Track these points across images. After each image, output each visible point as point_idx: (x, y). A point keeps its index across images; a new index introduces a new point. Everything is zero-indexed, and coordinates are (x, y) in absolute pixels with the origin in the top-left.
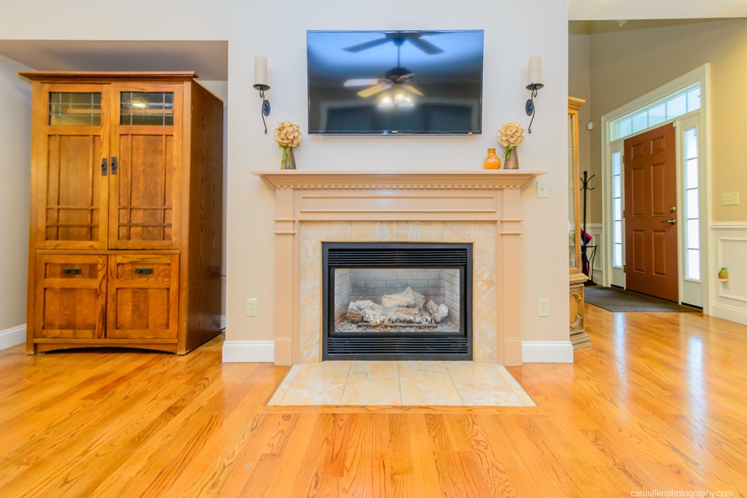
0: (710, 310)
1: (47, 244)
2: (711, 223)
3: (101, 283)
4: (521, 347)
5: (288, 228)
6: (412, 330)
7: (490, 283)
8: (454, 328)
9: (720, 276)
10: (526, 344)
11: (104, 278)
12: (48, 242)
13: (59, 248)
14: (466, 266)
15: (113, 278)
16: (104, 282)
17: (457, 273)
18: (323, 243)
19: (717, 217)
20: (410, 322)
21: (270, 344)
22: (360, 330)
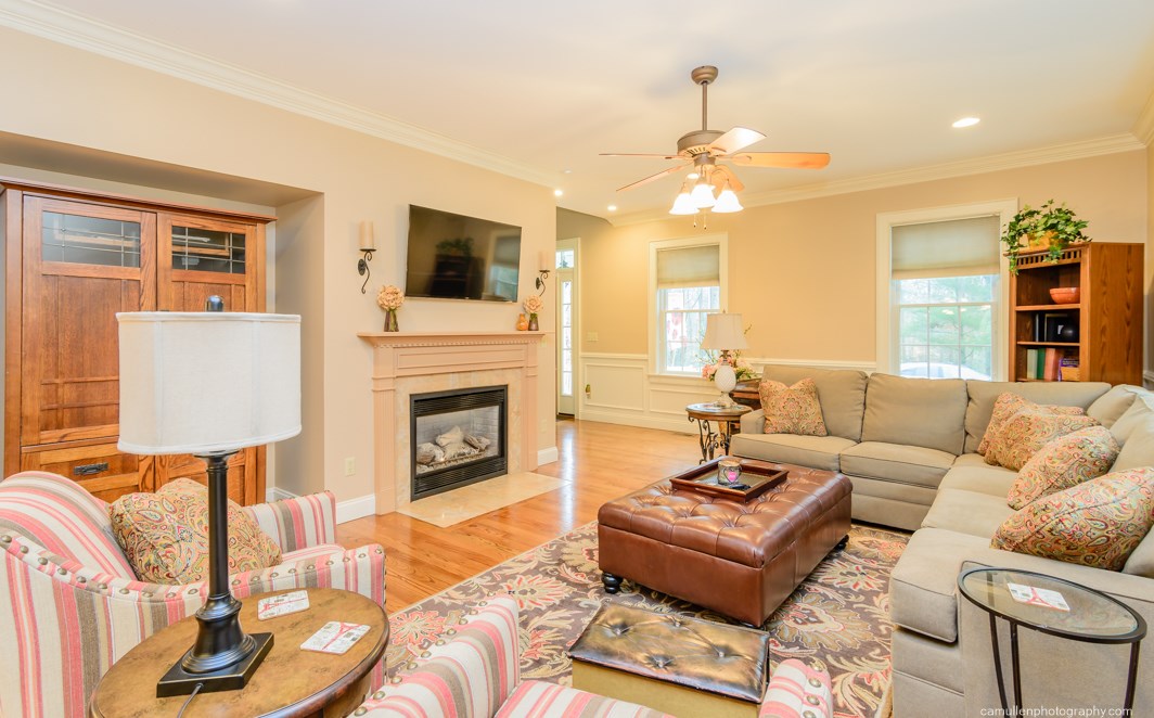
0: (579, 416)
1: (43, 437)
2: (580, 354)
3: (145, 476)
4: (536, 456)
5: (388, 385)
6: (468, 460)
7: (518, 413)
8: (493, 452)
9: (587, 391)
10: (540, 453)
11: (149, 468)
12: (45, 434)
13: (66, 439)
14: (503, 403)
15: (163, 467)
16: (151, 474)
17: (496, 409)
18: (411, 395)
19: (584, 350)
20: (464, 454)
21: (372, 498)
22: (431, 469)
